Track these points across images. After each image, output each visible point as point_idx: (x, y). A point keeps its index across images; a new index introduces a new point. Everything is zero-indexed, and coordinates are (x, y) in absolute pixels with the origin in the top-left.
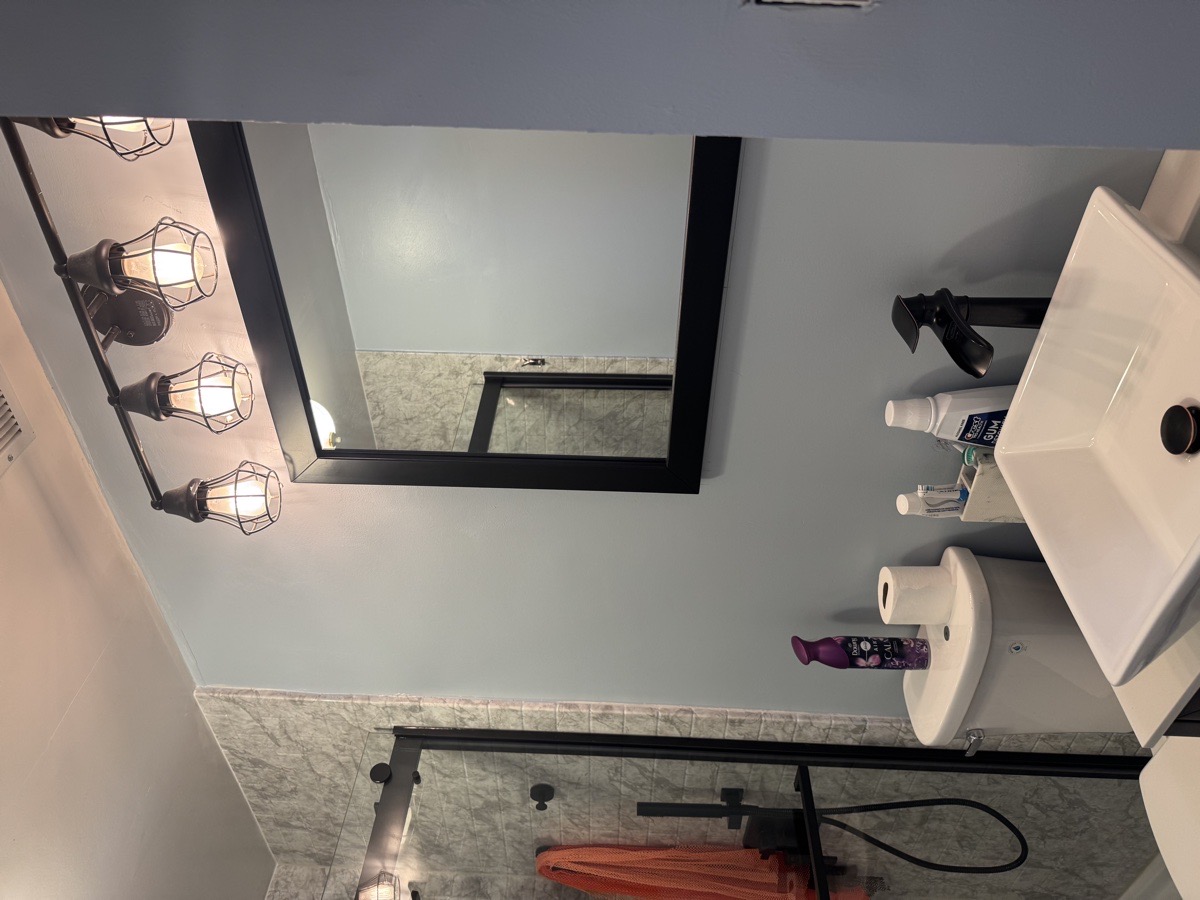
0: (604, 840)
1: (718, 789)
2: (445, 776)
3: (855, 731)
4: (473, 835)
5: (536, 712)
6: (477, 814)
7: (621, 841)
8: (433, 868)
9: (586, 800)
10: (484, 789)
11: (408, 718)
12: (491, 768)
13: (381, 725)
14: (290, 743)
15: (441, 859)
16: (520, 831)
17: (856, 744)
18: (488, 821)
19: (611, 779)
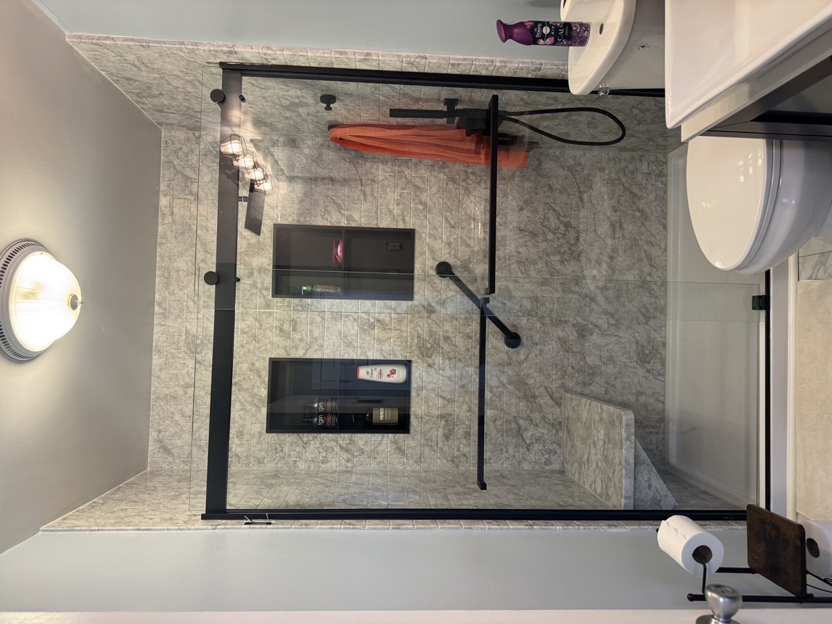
0: (370, 122)
1: (443, 98)
2: (262, 88)
3: (533, 70)
4: (287, 118)
5: (318, 57)
6: (287, 108)
7: (381, 123)
8: (264, 134)
9: (358, 103)
10: (288, 96)
11: (228, 57)
12: (291, 85)
13: (210, 61)
14: (148, 69)
15: (268, 129)
16: (316, 117)
17: (534, 77)
18: (296, 112)
19: (372, 93)
